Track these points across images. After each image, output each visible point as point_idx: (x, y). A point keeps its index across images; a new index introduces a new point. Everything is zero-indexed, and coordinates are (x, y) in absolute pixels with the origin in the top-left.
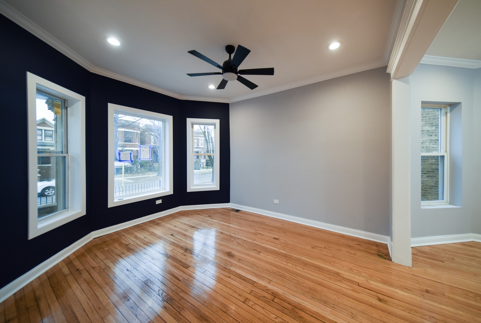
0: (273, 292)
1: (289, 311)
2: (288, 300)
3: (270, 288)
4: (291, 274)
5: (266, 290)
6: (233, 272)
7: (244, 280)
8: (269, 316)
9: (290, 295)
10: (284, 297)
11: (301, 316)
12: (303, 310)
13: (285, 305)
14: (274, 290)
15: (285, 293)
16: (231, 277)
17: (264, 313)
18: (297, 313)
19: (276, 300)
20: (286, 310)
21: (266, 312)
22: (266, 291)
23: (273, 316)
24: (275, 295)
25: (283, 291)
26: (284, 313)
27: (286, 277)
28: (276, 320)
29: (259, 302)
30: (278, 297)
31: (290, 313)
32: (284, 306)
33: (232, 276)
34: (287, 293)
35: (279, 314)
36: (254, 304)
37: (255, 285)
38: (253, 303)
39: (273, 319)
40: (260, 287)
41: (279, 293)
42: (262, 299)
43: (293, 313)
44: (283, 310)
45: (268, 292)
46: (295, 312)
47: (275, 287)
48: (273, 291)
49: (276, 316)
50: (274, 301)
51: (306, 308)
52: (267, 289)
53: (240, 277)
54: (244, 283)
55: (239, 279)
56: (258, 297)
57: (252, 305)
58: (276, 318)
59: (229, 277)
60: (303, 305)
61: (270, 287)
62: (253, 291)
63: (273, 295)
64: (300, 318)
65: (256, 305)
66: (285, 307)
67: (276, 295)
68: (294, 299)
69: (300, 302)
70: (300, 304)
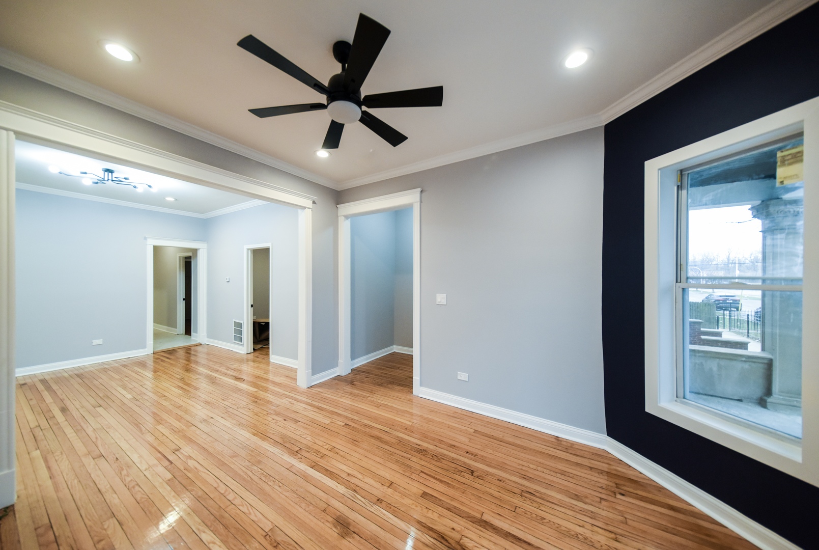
0: (296, 456)
3: (296, 460)
5: (302, 459)
6: (343, 482)
7: (327, 470)
14: (292, 458)
16: (346, 474)
19: (297, 449)
22: (303, 457)
27: (261, 473)
30: (292, 451)
33: (344, 476)
34: (277, 454)
38: (324, 447)
40: (309, 462)
41: (288, 455)
42: (312, 450)
45: (301, 456)
47: (289, 461)
50: (299, 449)
52: (300, 459)
54: (327, 466)
55: (334, 471)
59: (349, 474)
62: (321, 457)
63: (297, 453)
65: (321, 445)
67: (294, 453)
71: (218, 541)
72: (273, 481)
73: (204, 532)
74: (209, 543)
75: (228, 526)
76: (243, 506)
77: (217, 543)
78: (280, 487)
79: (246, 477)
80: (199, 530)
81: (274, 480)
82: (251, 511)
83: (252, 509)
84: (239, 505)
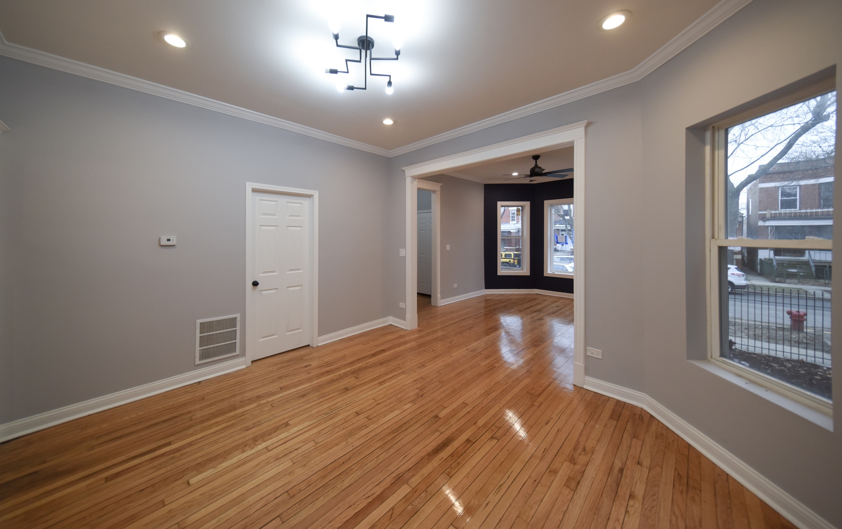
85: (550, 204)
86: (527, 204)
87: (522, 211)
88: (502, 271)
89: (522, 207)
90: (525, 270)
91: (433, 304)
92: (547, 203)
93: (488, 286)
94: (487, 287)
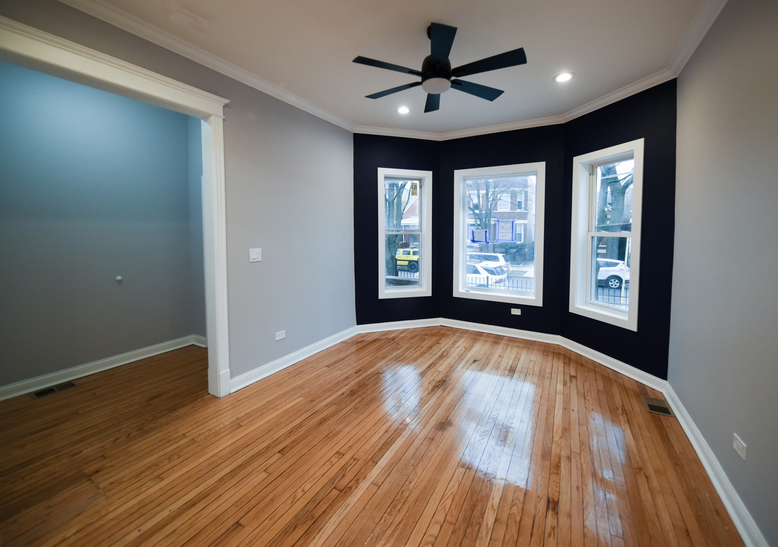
0: (351, 488)
1: (310, 511)
2: (332, 512)
3: (360, 485)
4: (401, 526)
5: (358, 479)
8: (308, 481)
9: (343, 517)
10: (340, 504)
11: (297, 529)
12: (307, 535)
13: (322, 505)
14: (356, 491)
15: (349, 508)
17: (315, 476)
18: (305, 522)
19: (335, 492)
20: (314, 505)
21: (316, 478)
22: (356, 478)
23: (307, 487)
24: (346, 491)
25: (352, 505)
26: (308, 502)
27: (390, 514)
28: (300, 491)
29: (335, 470)
30: (340, 495)
31: (307, 512)
32: (321, 503)
34: (346, 512)
35: (309, 496)
36: (332, 464)
37: (370, 463)
38: (334, 463)
39: (303, 486)
40: (365, 470)
41: (349, 498)
42: (340, 473)
43: (305, 516)
44: (315, 501)
45: (353, 482)
46: (307, 521)
47: (362, 492)
48: (353, 488)
49: (306, 491)
50: (334, 490)
51: (309, 540)
52: (360, 480)
53: (387, 443)
56: (344, 468)
57: (332, 461)
58: (303, 490)
60: (317, 536)
61: (364, 486)
62: (356, 461)
63: (346, 489)
64: (294, 526)
65: (330, 466)
66: (319, 505)
67: (345, 493)
68: (333, 522)
69: (323, 533)
70: (319, 531)
71: (490, 504)
72: (402, 493)
73: (487, 525)
74: (495, 510)
75: (473, 506)
76: (445, 507)
77: (491, 503)
78: (410, 482)
79: (398, 531)
80: (487, 534)
81: (400, 493)
82: (449, 494)
83: (446, 495)
84: (445, 511)
85: (463, 177)
86: (428, 176)
87: (421, 187)
88: (386, 292)
89: (420, 180)
90: (423, 288)
91: (211, 390)
92: (458, 174)
93: (362, 320)
94: (360, 322)
